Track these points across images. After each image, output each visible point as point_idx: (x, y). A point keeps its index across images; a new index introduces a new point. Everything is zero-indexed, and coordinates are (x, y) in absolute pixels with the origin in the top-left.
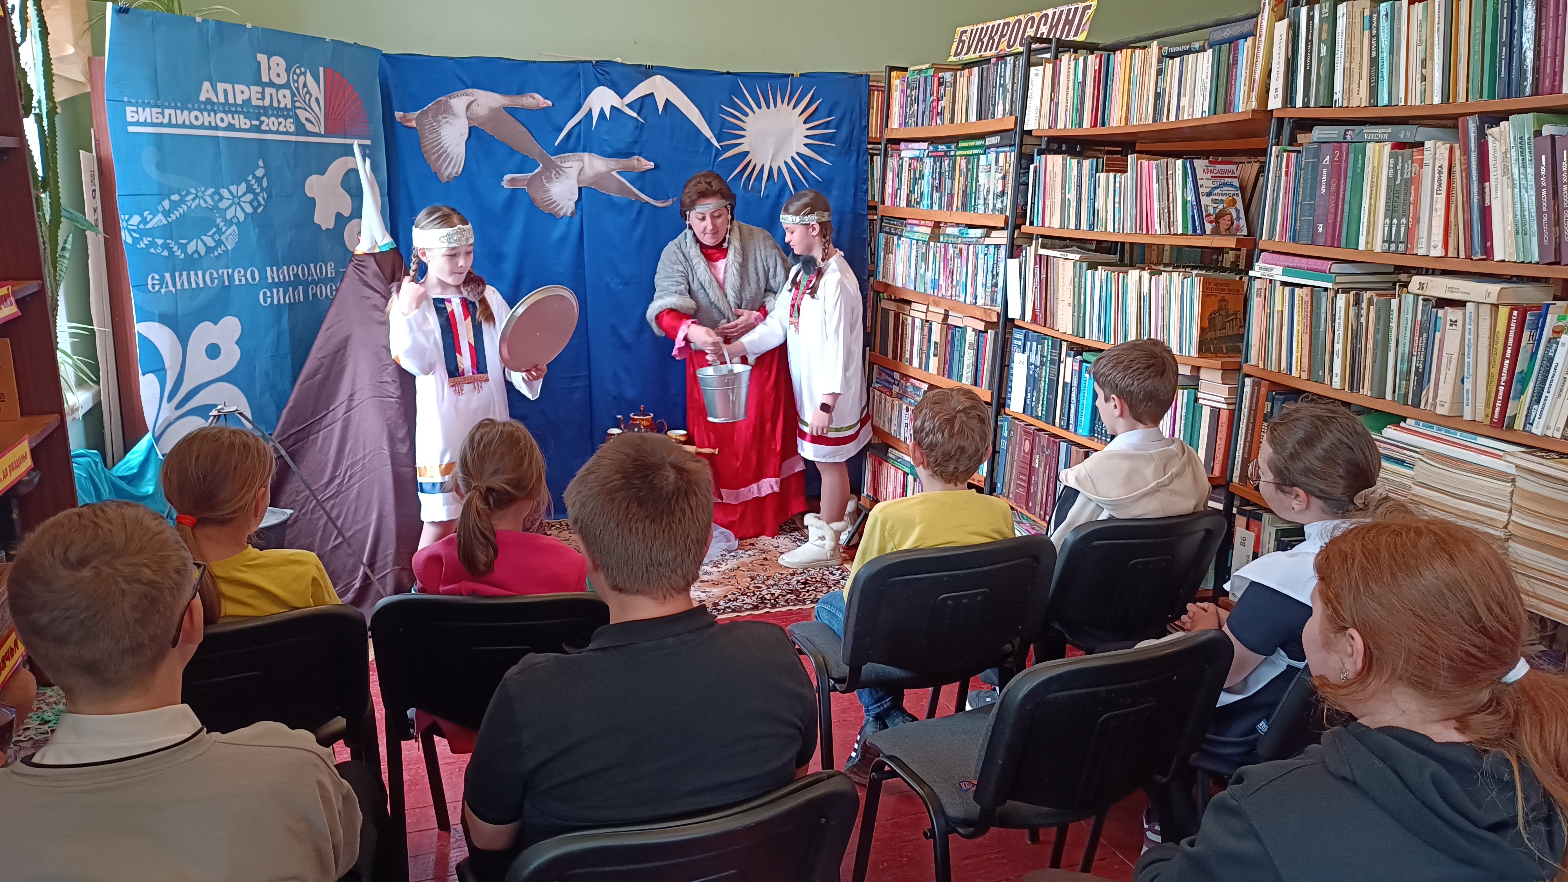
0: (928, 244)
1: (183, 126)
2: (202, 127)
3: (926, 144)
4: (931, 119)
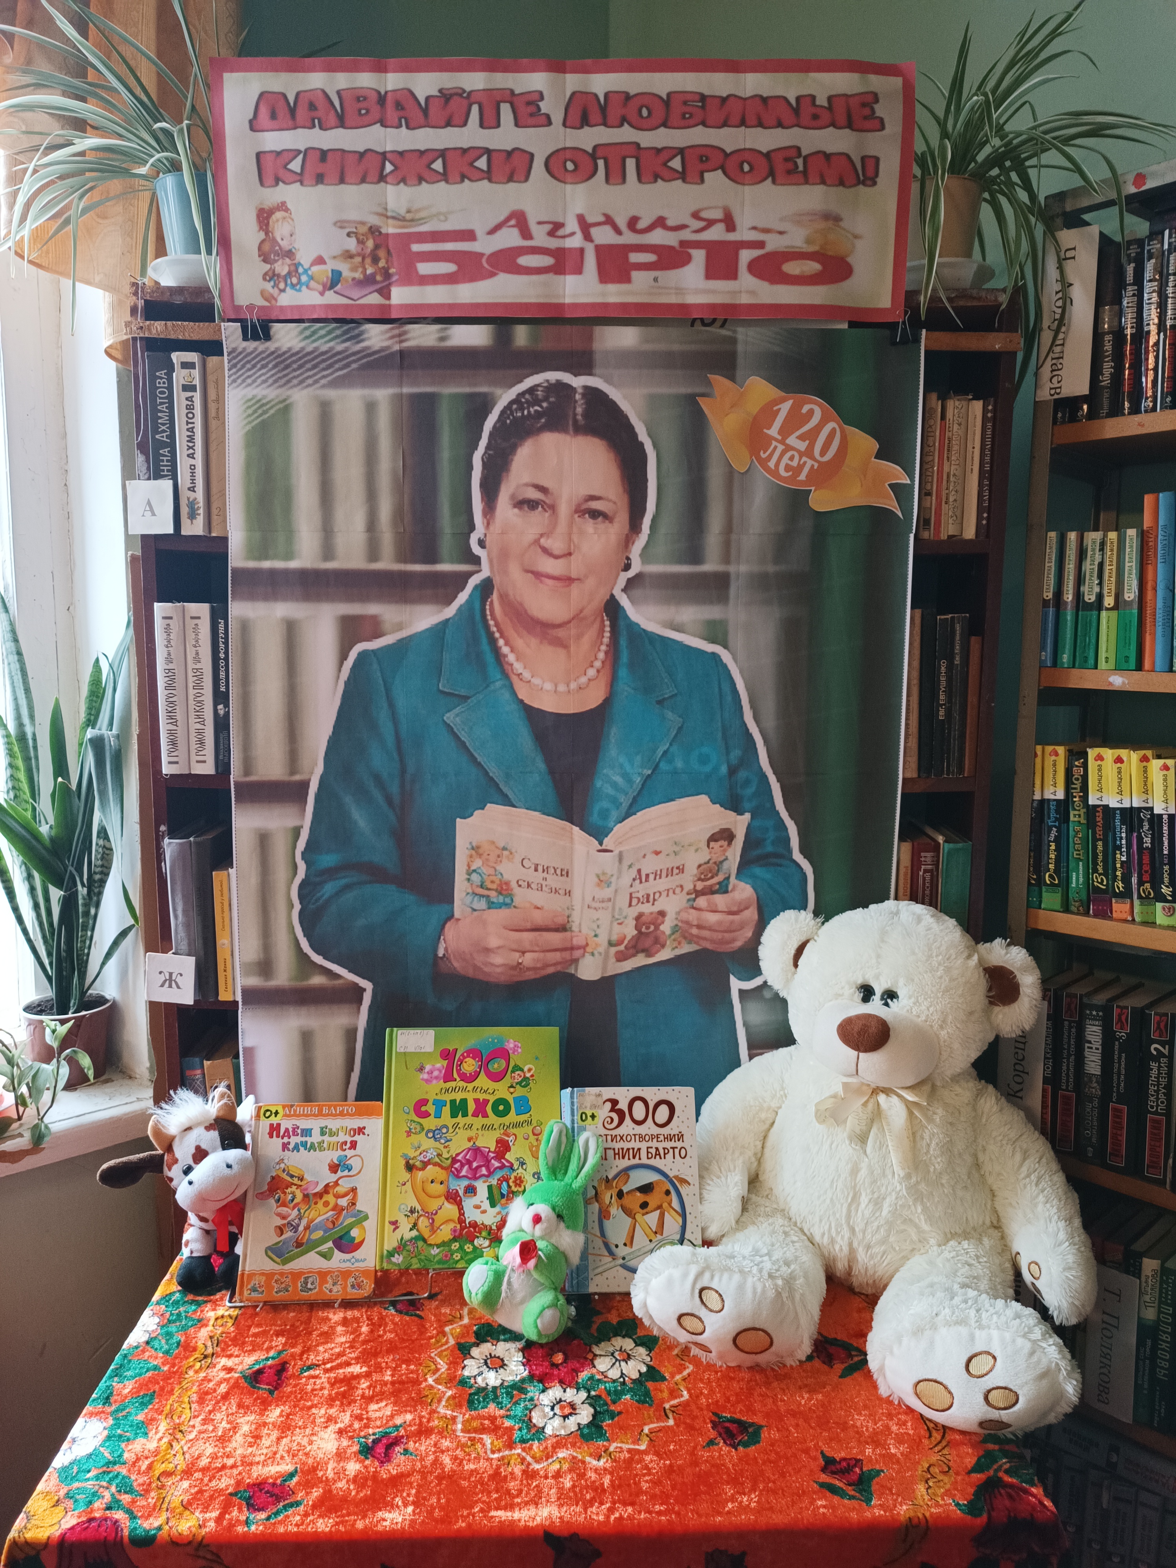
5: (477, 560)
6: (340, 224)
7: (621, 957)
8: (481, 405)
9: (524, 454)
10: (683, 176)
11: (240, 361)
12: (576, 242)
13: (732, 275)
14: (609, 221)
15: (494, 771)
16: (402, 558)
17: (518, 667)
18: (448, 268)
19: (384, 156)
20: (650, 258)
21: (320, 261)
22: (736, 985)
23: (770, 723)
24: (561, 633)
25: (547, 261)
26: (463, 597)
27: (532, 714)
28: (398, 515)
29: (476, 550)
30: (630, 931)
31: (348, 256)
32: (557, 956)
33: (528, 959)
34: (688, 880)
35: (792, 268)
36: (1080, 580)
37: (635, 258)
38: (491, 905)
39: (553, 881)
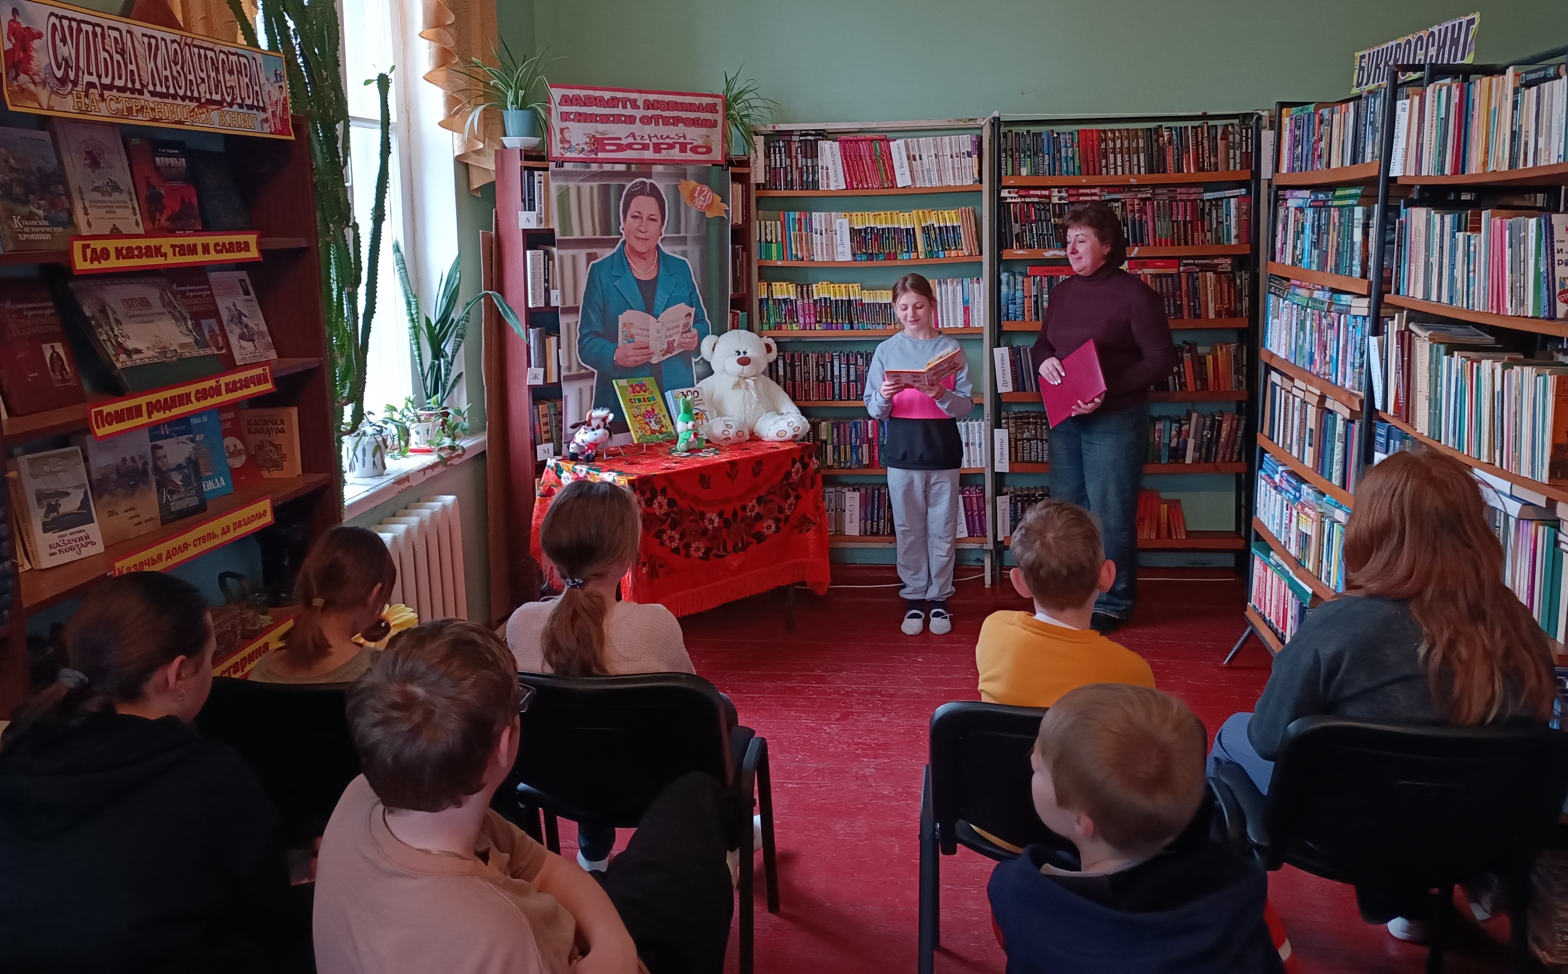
0: (1306, 311)
3: (1309, 192)
4: (1313, 163)
5: (621, 234)
6: (585, 134)
7: (663, 355)
8: (622, 187)
9: (634, 202)
10: (673, 124)
11: (554, 174)
12: (648, 141)
13: (686, 152)
14: (656, 136)
15: (629, 301)
16: (602, 235)
17: (634, 267)
18: (614, 148)
19: (597, 115)
20: (666, 146)
21: (578, 145)
22: (694, 360)
23: (699, 280)
24: (644, 256)
25: (640, 147)
26: (618, 246)
27: (638, 280)
28: (600, 222)
29: (621, 231)
30: (666, 347)
31: (586, 143)
32: (646, 357)
33: (638, 358)
34: (681, 329)
35: (700, 150)
36: (766, 235)
37: (662, 146)
38: (629, 342)
39: (645, 333)
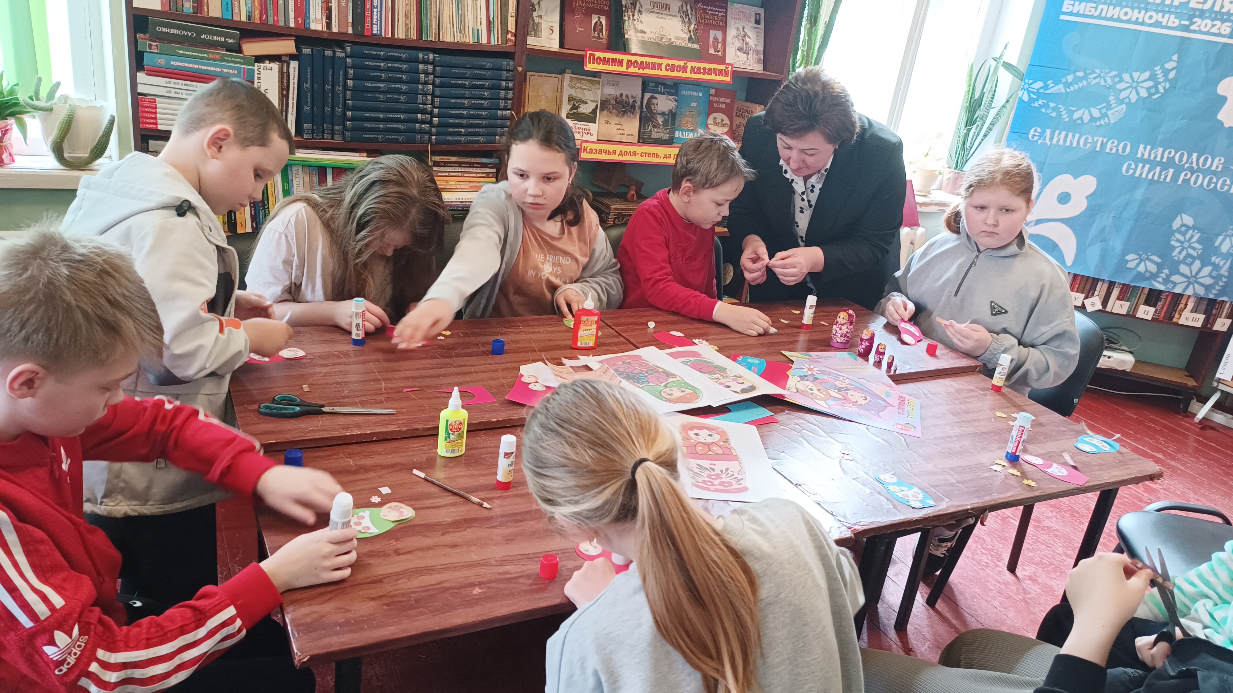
1: (1111, 19)
2: (1129, 21)
